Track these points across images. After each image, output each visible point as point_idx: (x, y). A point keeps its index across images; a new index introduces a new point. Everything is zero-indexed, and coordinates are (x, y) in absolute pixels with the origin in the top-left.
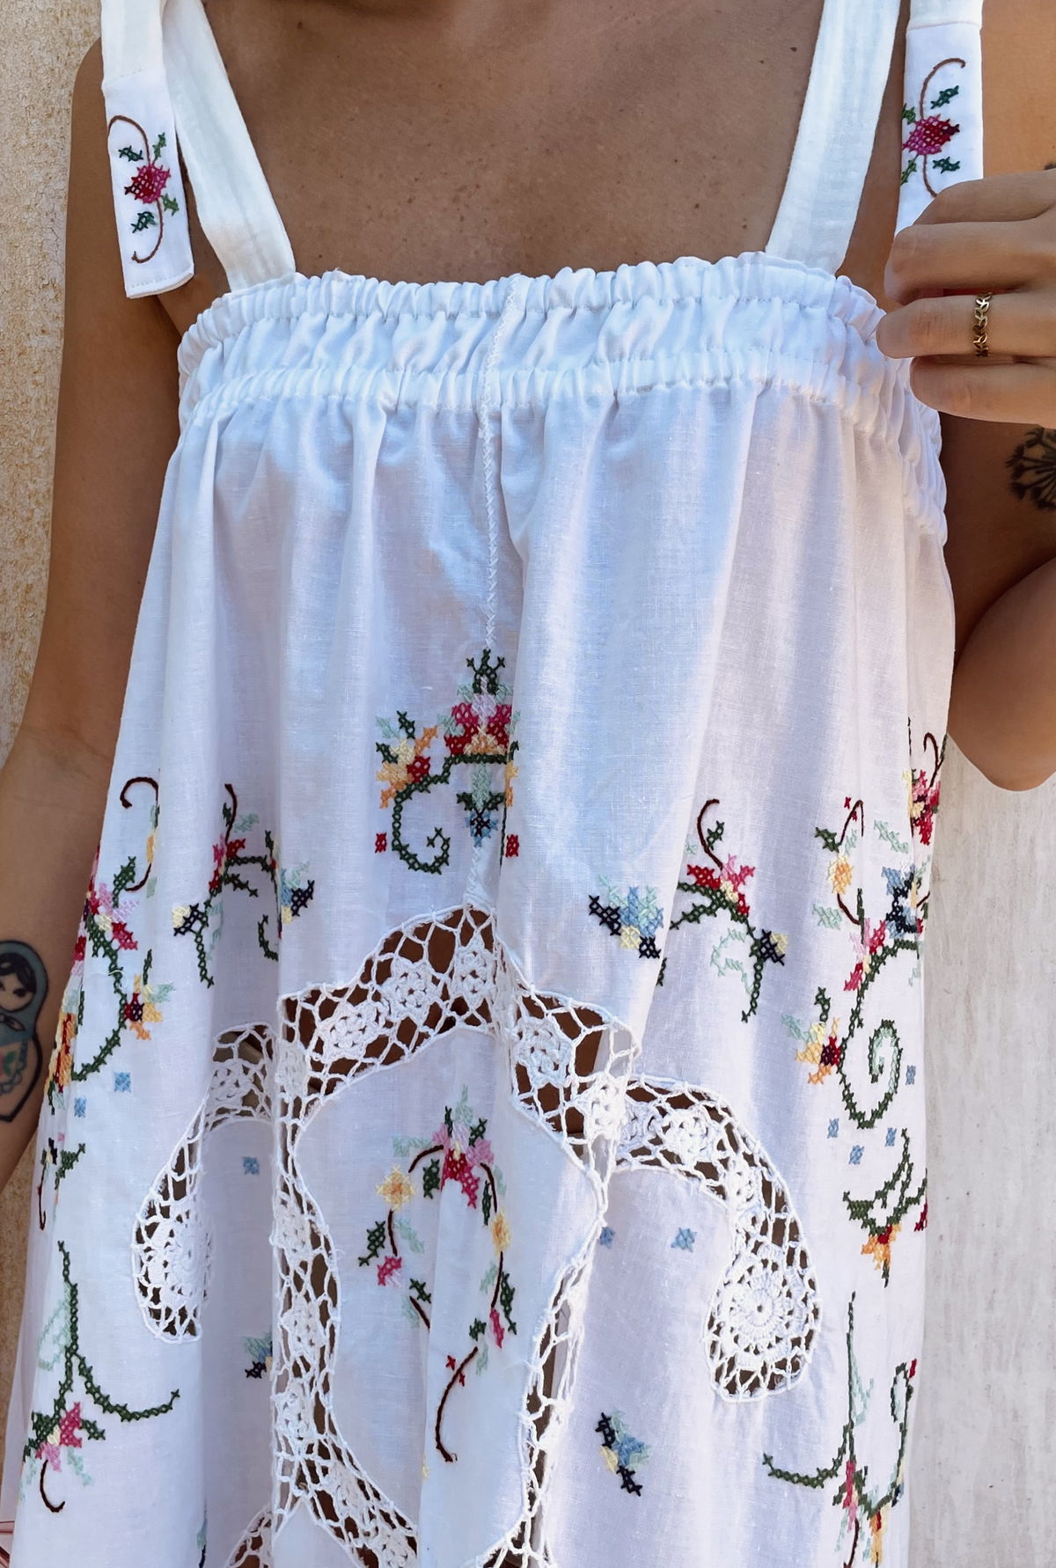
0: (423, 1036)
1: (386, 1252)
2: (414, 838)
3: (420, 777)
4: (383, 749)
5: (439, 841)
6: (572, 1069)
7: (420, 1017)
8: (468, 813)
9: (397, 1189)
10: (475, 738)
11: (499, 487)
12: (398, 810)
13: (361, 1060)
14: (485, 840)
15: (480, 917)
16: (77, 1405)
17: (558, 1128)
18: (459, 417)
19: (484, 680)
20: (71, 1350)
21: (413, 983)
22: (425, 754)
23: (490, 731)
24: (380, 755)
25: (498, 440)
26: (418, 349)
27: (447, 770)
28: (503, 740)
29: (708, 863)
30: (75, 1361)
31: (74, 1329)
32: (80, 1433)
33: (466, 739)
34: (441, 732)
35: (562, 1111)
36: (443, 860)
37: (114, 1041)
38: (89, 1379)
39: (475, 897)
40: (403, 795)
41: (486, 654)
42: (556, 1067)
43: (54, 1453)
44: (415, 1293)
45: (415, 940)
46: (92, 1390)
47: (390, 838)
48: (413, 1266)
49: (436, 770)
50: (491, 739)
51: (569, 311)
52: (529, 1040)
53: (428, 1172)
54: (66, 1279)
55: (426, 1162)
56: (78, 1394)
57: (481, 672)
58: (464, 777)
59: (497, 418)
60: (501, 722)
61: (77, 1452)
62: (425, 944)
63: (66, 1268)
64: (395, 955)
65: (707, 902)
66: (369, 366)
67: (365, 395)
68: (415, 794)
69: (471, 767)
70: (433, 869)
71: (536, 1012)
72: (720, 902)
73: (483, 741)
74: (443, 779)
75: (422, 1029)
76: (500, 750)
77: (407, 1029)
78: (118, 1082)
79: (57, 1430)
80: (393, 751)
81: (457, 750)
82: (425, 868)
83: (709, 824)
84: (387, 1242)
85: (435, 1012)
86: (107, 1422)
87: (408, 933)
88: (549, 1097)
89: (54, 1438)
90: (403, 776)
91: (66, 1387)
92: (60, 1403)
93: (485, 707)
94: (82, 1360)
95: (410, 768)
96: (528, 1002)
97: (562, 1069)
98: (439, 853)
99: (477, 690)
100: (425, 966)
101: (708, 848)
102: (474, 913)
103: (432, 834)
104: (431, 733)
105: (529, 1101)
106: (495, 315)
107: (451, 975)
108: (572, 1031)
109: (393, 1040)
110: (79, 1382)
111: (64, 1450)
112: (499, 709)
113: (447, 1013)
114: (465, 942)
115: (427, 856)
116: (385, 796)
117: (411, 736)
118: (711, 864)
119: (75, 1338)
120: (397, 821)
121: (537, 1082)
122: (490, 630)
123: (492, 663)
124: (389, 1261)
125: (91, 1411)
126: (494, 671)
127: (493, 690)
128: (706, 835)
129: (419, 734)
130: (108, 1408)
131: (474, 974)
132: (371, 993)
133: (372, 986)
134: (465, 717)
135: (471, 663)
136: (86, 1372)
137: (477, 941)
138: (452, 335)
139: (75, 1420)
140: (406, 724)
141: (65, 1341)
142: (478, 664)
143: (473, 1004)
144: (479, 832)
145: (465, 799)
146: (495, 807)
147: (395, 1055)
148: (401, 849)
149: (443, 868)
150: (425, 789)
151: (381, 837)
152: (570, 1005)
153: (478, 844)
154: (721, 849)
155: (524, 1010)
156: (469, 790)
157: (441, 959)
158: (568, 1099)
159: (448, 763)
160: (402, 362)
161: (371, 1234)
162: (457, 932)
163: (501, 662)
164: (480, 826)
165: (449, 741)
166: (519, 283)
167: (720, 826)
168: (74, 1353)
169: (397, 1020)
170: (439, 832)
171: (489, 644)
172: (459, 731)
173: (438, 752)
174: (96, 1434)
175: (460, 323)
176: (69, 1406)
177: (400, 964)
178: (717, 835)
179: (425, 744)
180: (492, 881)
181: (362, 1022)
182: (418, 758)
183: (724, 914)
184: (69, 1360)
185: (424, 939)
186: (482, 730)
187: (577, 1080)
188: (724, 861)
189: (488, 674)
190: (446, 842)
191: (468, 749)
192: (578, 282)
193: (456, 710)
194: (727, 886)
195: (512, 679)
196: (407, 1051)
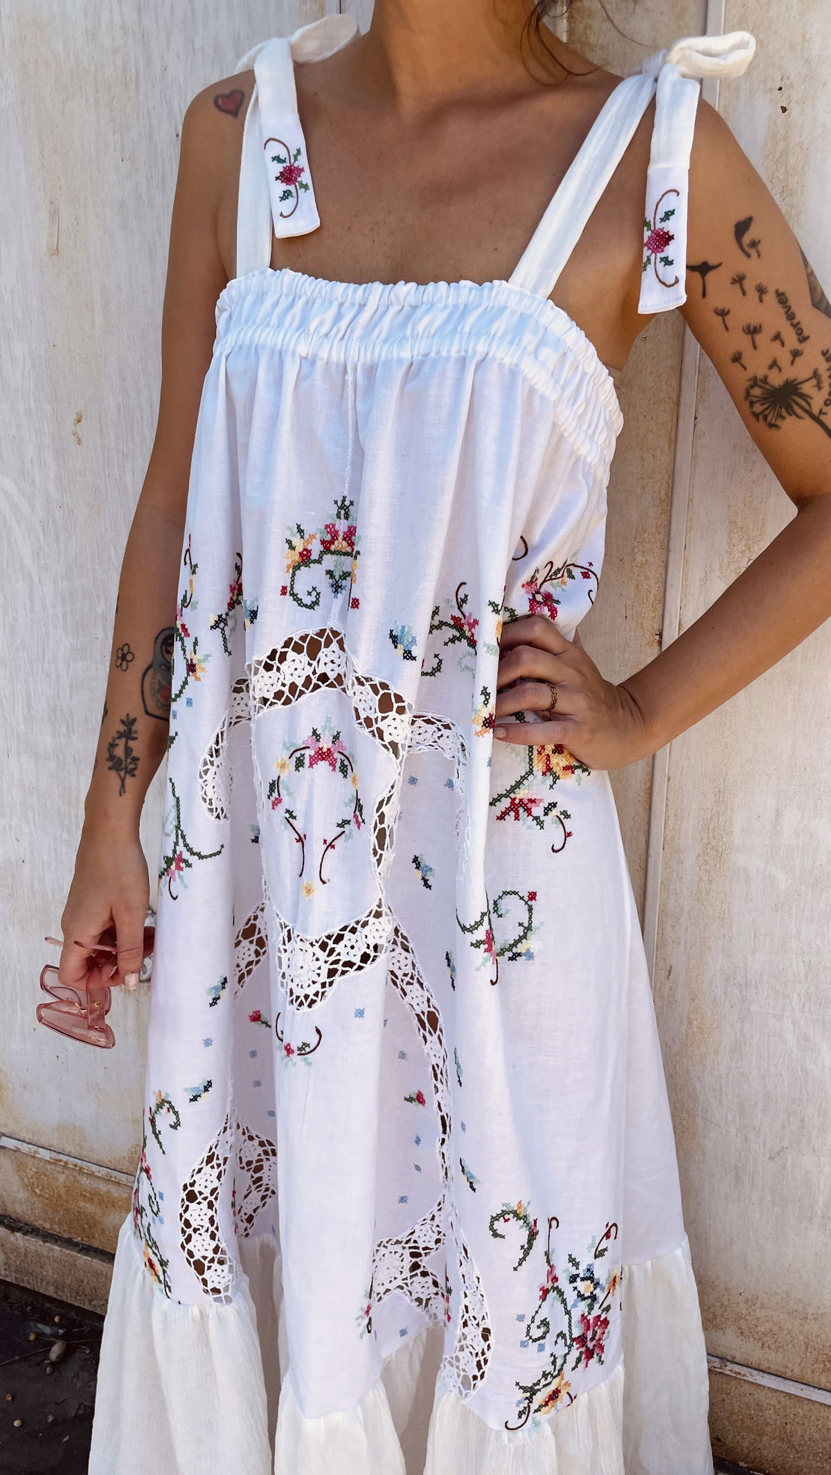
0: (302, 693)
1: (275, 795)
2: (301, 589)
3: (306, 559)
4: (289, 542)
5: (314, 594)
6: (377, 710)
7: (300, 682)
8: (331, 581)
9: (283, 766)
10: (336, 542)
11: (355, 408)
12: (294, 575)
13: (271, 700)
14: (339, 595)
15: (336, 634)
16: (181, 852)
17: (374, 735)
18: (338, 365)
19: (343, 512)
20: (178, 827)
21: (297, 665)
22: (309, 547)
23: (344, 539)
24: (287, 546)
25: (355, 381)
26: (321, 324)
27: (321, 557)
28: (351, 544)
29: (458, 614)
30: (180, 832)
31: (178, 817)
32: (183, 865)
33: (332, 542)
34: (318, 536)
35: (374, 728)
36: (316, 603)
37: (186, 683)
38: (185, 840)
39: (333, 624)
40: (297, 567)
41: (344, 498)
42: (371, 709)
43: (173, 874)
44: (287, 815)
45: (300, 642)
46: (186, 845)
47: (289, 589)
48: (286, 803)
49: (314, 556)
50: (344, 544)
51: (400, 307)
52: (358, 697)
53: (298, 759)
54: (174, 795)
55: (298, 754)
56: (181, 848)
57: (341, 508)
58: (329, 561)
59: (355, 369)
60: (350, 535)
61: (181, 873)
62: (305, 645)
63: (173, 790)
64: (289, 650)
65: (458, 635)
66: (297, 330)
67: (291, 346)
68: (302, 568)
69: (335, 557)
70: (311, 607)
71: (361, 684)
72: (463, 636)
73: (339, 544)
74: (319, 561)
75: (300, 687)
76: (349, 549)
77: (293, 687)
78: (188, 703)
79: (174, 863)
80: (294, 544)
81: (327, 547)
82: (306, 606)
83: (461, 595)
84: (276, 790)
85: (308, 679)
86: (193, 860)
87: (296, 639)
88: (369, 722)
89: (173, 867)
90: (297, 558)
91: (176, 844)
92: (175, 851)
93: (342, 526)
94: (182, 831)
95: (301, 554)
96: (357, 678)
97: (373, 709)
98: (314, 599)
99: (338, 516)
100: (304, 657)
101: (460, 607)
102: (332, 631)
103: (310, 590)
104: (312, 537)
105: (361, 724)
106: (362, 306)
107: (318, 662)
108: (376, 692)
109: (287, 693)
110: (181, 841)
111: (177, 872)
112: (349, 528)
113: (314, 681)
114: (327, 646)
115: (308, 600)
116: (288, 567)
117: (302, 537)
118: (461, 616)
119: (179, 822)
120: (293, 581)
121: (363, 715)
122: (347, 486)
123: (347, 503)
124: (276, 799)
125: (186, 855)
126: (348, 507)
127: (347, 518)
128: (459, 600)
129: (306, 537)
130: (193, 853)
131: (332, 662)
132: (275, 668)
133: (276, 663)
134: (331, 530)
135: (336, 502)
136: (183, 837)
137: (334, 646)
138: (339, 317)
139: (180, 859)
140: (300, 531)
141: (175, 823)
142: (339, 504)
143: (332, 676)
144: (336, 591)
145: (330, 573)
146: (345, 579)
147: (288, 702)
148: (293, 595)
149: (316, 607)
150: (307, 566)
151: (284, 588)
152: (376, 681)
153: (336, 597)
154: (465, 608)
155: (356, 682)
156: (332, 569)
157: (313, 654)
158: (376, 723)
159: (322, 554)
160: (312, 331)
161: (271, 785)
162: (323, 641)
163: (352, 503)
164: (337, 588)
165: (323, 542)
166: (377, 287)
167: (466, 596)
168: (179, 828)
169: (288, 683)
170: (314, 589)
171: (345, 494)
172: (328, 538)
173: (316, 548)
174: (189, 865)
175: (344, 308)
176: (178, 853)
177: (291, 655)
178: (464, 601)
179: (308, 542)
180: (343, 617)
181: (271, 681)
182: (305, 550)
183: (464, 642)
184: (177, 832)
185: (305, 643)
186: (340, 538)
187: (380, 715)
188: (467, 615)
189: (344, 509)
190: (318, 594)
191: (333, 548)
192: (405, 289)
193: (327, 526)
194: (466, 628)
195: (356, 513)
196: (293, 700)
